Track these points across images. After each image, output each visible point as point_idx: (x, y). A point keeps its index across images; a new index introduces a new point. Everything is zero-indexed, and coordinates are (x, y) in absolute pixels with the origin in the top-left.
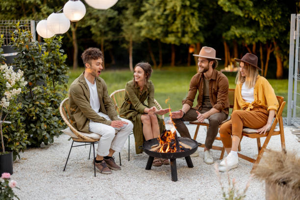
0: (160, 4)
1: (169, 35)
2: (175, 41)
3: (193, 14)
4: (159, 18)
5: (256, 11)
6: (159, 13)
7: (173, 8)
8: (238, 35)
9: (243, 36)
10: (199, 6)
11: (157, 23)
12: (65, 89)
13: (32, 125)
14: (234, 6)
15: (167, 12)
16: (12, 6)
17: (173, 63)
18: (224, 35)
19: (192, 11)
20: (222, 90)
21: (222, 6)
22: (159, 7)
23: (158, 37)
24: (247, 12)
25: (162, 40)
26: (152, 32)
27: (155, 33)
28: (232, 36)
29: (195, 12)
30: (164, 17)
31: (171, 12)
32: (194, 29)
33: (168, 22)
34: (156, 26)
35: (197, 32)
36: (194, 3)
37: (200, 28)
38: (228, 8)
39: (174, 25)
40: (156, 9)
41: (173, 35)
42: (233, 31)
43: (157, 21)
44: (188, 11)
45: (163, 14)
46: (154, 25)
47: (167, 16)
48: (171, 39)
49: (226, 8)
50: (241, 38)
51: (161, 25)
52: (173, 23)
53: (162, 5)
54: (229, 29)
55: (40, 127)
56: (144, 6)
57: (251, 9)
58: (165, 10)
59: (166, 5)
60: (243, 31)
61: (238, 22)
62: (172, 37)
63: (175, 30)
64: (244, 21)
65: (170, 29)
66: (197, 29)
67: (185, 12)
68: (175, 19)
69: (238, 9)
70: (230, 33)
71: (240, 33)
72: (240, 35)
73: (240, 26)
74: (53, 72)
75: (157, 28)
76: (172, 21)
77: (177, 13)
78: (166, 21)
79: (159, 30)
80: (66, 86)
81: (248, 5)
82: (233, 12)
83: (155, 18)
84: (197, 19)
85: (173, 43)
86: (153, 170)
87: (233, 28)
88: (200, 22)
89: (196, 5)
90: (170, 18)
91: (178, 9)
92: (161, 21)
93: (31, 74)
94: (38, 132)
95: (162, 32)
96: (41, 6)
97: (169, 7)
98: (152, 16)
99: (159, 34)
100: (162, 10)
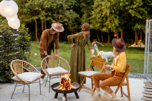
0: (99, 12)
1: (104, 27)
2: (106, 30)
3: (116, 17)
4: (99, 19)
5: (149, 16)
6: (99, 16)
7: (106, 14)
8: (139, 28)
9: (142, 29)
10: (119, 13)
11: (98, 21)
12: (30, 54)
13: (6, 72)
14: (138, 13)
15: (103, 16)
16: (28, 11)
17: (108, 41)
18: (132, 28)
19: (116, 15)
21: (131, 13)
22: (99, 13)
23: (98, 28)
24: (145, 16)
25: (100, 30)
26: (95, 26)
27: (96, 26)
28: (136, 29)
29: (117, 16)
30: (101, 18)
31: (105, 16)
32: (116, 25)
33: (103, 20)
34: (97, 23)
35: (118, 26)
36: (117, 11)
37: (119, 24)
38: (134, 14)
39: (106, 22)
40: (98, 14)
41: (105, 27)
42: (137, 26)
43: (98, 20)
44: (113, 16)
45: (100, 17)
46: (96, 22)
47: (103, 18)
48: (104, 29)
49: (133, 14)
51: (100, 22)
52: (106, 21)
53: (101, 12)
54: (135, 25)
55: (10, 73)
56: (91, 13)
57: (147, 15)
58: (102, 15)
59: (102, 12)
60: (142, 27)
61: (140, 21)
62: (105, 28)
63: (106, 25)
64: (143, 21)
65: (104, 24)
66: (118, 25)
67: (112, 16)
68: (107, 19)
69: (139, 15)
70: (135, 27)
71: (140, 27)
72: (141, 28)
73: (141, 24)
74: (22, 45)
75: (97, 24)
76: (105, 20)
77: (108, 16)
78: (102, 20)
79: (99, 25)
80: (30, 53)
81: (145, 13)
82: (137, 17)
83: (97, 18)
84: (118, 19)
85: (105, 31)
86: (58, 98)
87: (137, 25)
88: (119, 21)
89: (117, 13)
90: (104, 19)
91: (108, 14)
93: (7, 46)
94: (9, 75)
95: (100, 25)
96: (42, 12)
97: (104, 13)
98: (95, 17)
99: (99, 27)
100: (100, 14)
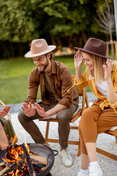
4: (6, 25)
6: (6, 22)
15: (11, 21)
20: (65, 84)
21: (47, 12)
22: (5, 17)
29: (29, 18)
30: (9, 24)
33: (13, 27)
36: (28, 12)
40: (3, 19)
41: (17, 36)
44: (25, 18)
46: (3, 30)
49: (50, 13)
50: (63, 32)
51: (8, 30)
53: (7, 16)
57: (67, 12)
58: (9, 19)
64: (62, 21)
89: (30, 14)
92: (8, 27)
95: (10, 34)
97: (11, 17)
